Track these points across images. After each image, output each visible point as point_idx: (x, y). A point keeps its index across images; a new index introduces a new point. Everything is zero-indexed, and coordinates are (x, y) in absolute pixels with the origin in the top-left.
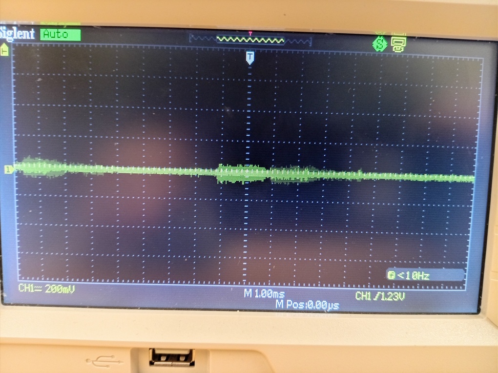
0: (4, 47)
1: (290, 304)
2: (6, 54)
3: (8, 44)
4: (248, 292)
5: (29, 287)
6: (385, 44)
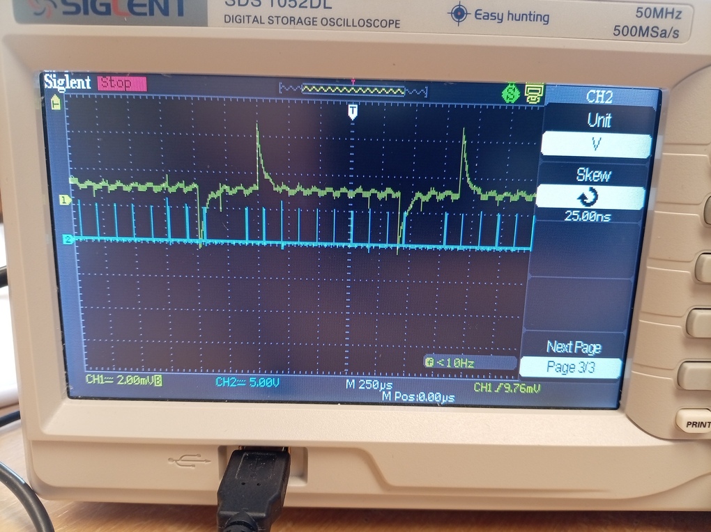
0: (56, 99)
1: (398, 396)
2: (57, 108)
3: (60, 96)
4: (350, 383)
5: (98, 379)
6: (517, 94)
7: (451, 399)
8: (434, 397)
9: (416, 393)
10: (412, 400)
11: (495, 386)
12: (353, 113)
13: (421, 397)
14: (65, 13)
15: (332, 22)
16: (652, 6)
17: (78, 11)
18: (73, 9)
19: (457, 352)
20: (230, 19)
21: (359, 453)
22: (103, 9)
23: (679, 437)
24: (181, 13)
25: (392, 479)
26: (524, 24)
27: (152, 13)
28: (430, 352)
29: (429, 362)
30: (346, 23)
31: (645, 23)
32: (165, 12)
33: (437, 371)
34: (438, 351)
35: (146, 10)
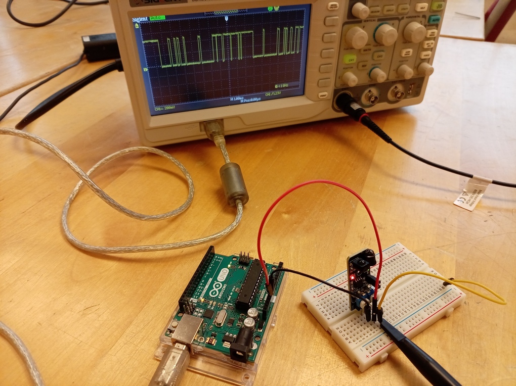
0: (137, 25)
6: (272, 8)
12: (227, 19)
14: (145, 3)
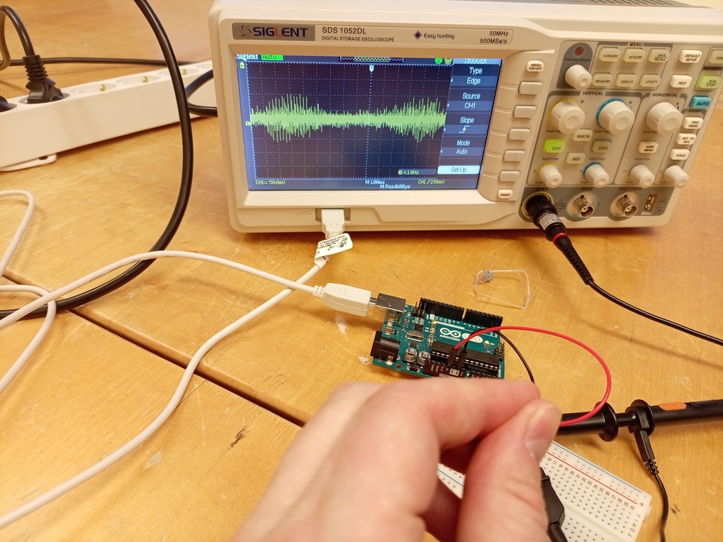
1: (387, 186)
2: (243, 67)
3: (244, 62)
4: (367, 182)
5: (261, 182)
7: (409, 187)
8: (402, 186)
9: (394, 185)
10: (392, 187)
11: (427, 181)
13: (396, 186)
15: (366, 39)
16: (496, 31)
17: (260, 34)
18: (258, 33)
19: (412, 168)
20: (324, 38)
21: (372, 209)
22: (271, 33)
23: (499, 200)
24: (304, 35)
25: (385, 219)
26: (444, 39)
27: (292, 35)
28: (401, 168)
29: (400, 172)
30: (372, 40)
31: (493, 37)
32: (297, 35)
33: (403, 176)
34: (405, 168)
35: (289, 34)
